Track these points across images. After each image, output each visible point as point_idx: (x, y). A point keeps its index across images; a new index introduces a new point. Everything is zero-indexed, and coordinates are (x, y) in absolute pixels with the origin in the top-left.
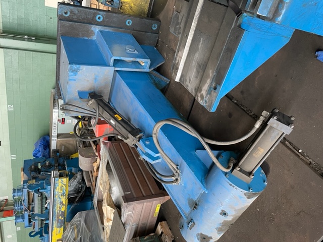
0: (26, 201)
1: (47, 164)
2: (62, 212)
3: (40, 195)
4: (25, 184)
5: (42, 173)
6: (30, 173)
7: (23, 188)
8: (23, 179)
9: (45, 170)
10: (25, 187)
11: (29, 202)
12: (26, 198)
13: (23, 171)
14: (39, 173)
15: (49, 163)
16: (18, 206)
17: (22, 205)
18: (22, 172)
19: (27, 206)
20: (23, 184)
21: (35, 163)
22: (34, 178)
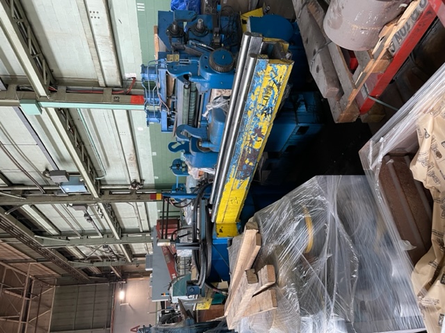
0: (164, 90)
1: (199, 26)
2: (254, 150)
3: (187, 86)
4: (162, 60)
5: (190, 42)
6: (170, 39)
7: (159, 67)
8: (157, 50)
9: (194, 37)
10: (163, 65)
11: (168, 93)
12: (164, 86)
13: (158, 33)
14: (186, 43)
15: (203, 24)
16: (152, 97)
17: (157, 97)
18: (156, 35)
19: (165, 99)
20: (159, 59)
21: (177, 21)
22: (177, 50)
